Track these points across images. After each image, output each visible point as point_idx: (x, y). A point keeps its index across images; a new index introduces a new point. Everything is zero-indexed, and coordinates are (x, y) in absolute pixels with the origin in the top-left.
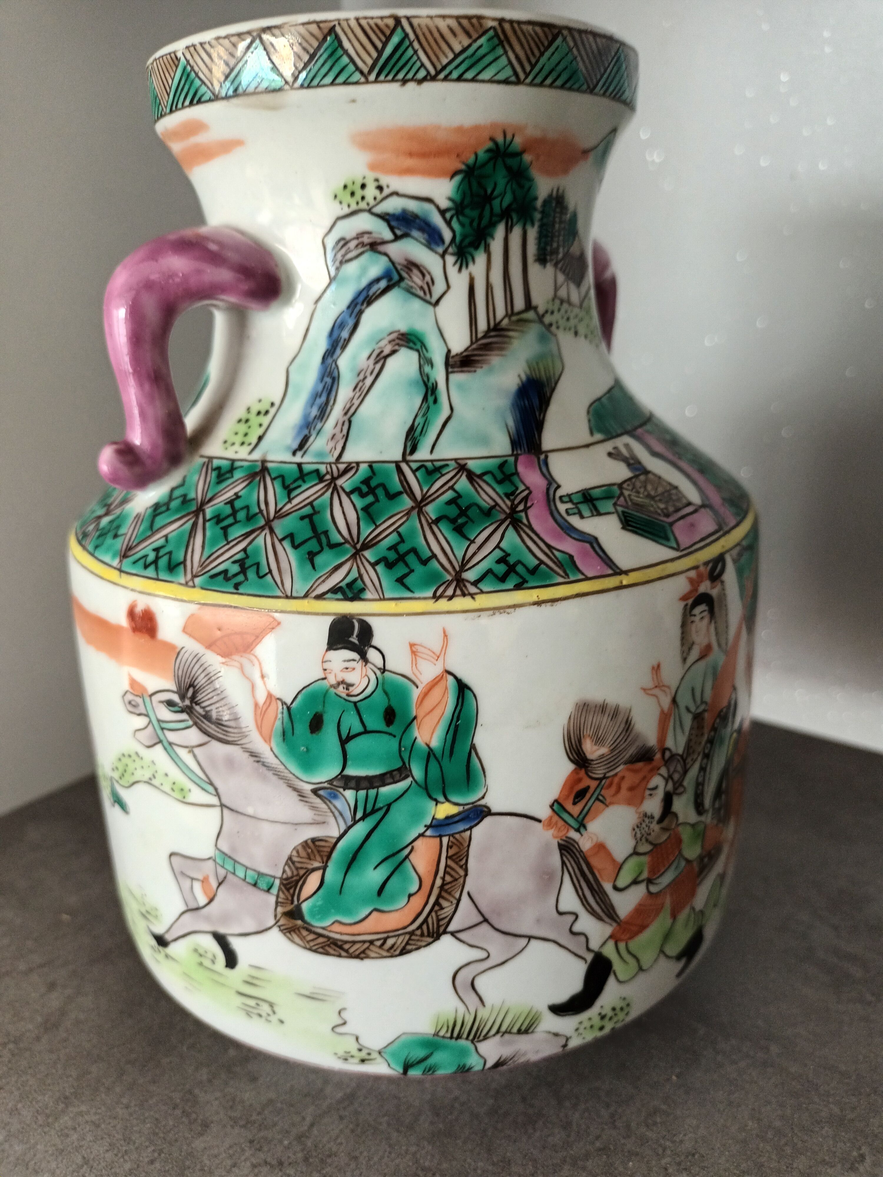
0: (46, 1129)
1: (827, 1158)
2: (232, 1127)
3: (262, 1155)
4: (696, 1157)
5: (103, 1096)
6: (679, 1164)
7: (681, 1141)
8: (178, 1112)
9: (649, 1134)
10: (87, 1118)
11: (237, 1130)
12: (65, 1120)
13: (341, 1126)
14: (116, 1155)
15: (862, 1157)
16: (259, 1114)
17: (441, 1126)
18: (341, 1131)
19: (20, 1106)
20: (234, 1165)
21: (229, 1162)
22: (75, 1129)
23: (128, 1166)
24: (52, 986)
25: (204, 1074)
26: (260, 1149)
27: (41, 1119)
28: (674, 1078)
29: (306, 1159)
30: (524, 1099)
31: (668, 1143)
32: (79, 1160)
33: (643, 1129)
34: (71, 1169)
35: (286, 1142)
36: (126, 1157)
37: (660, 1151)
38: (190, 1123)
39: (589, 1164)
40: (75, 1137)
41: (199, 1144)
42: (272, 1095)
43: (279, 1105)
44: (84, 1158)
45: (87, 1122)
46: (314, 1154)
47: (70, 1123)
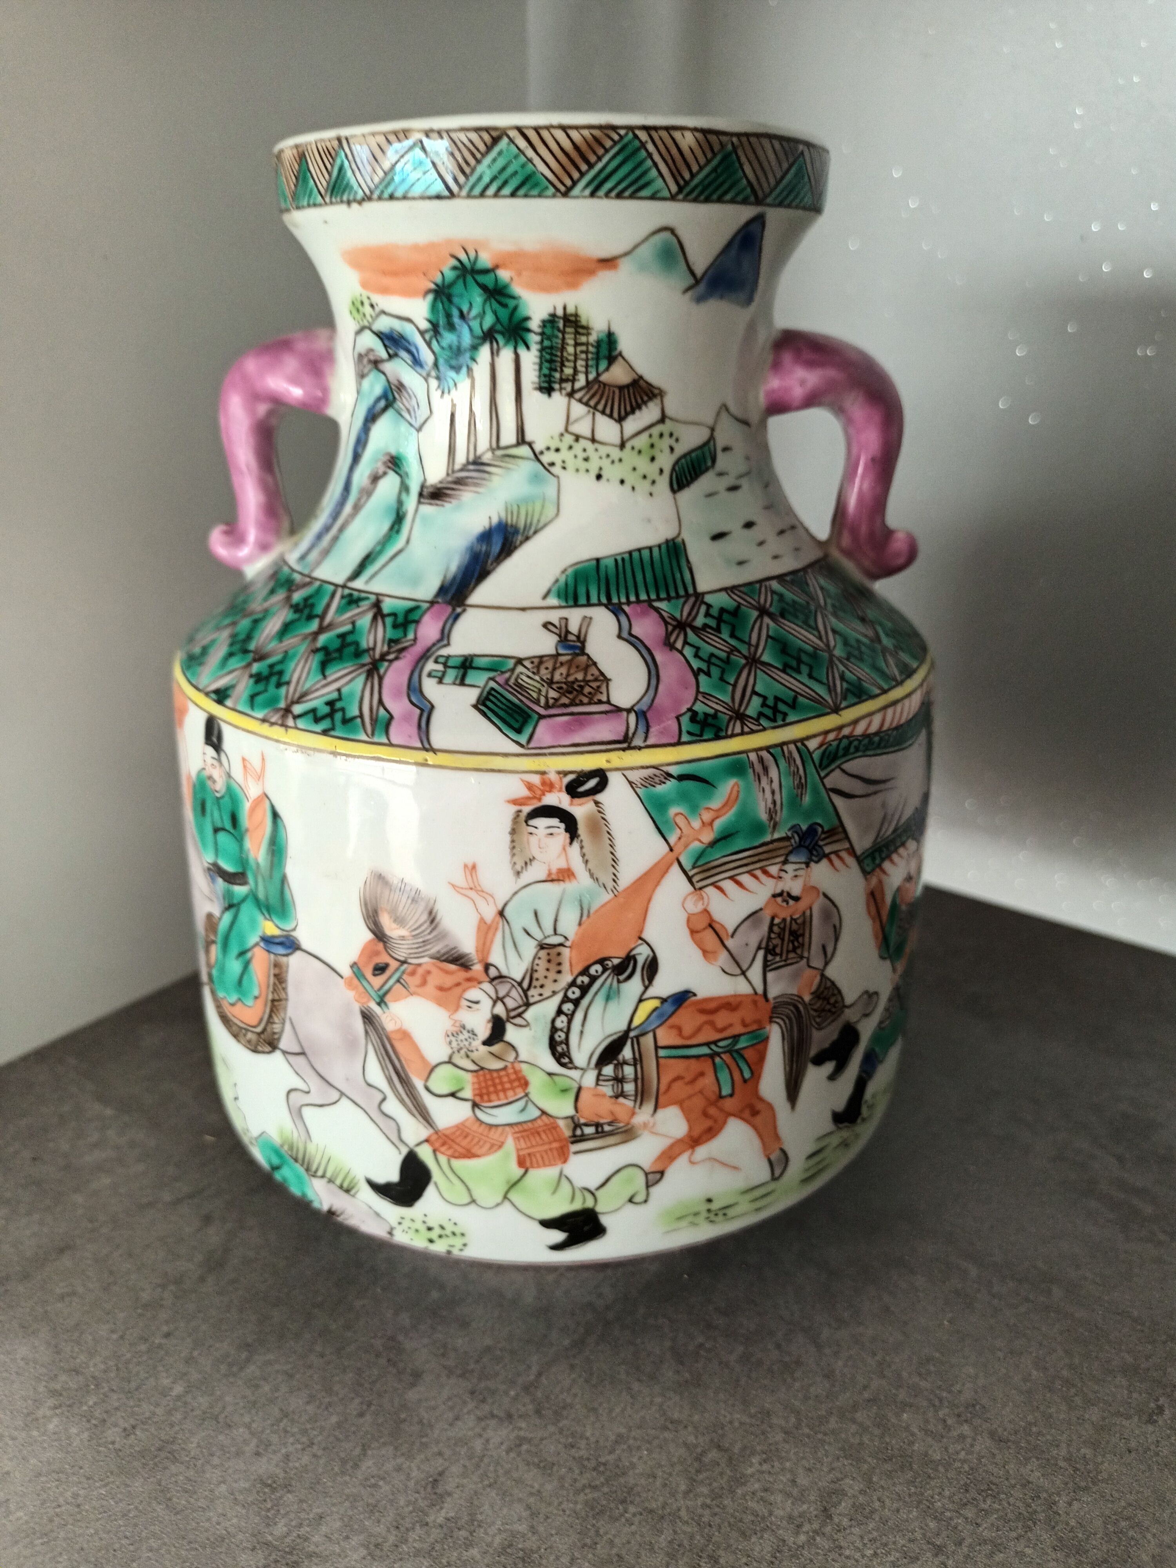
0: (231, 1380)
1: (1121, 1410)
2: (448, 1377)
3: (486, 1408)
4: (977, 1407)
5: (292, 1343)
6: (959, 1416)
7: (960, 1392)
8: (383, 1361)
9: (923, 1384)
11: (453, 1381)
12: (252, 1369)
13: (573, 1376)
14: (319, 1407)
15: (1161, 1410)
16: (477, 1362)
17: (687, 1375)
18: (574, 1380)
19: (195, 1353)
20: (457, 1418)
21: (450, 1415)
22: (265, 1379)
23: (334, 1419)
24: (207, 1220)
25: (405, 1319)
26: (484, 1401)
27: (223, 1368)
29: (538, 1412)
30: (778, 1346)
31: (945, 1394)
32: (276, 1412)
33: (916, 1379)
34: (269, 1422)
35: (512, 1393)
36: (331, 1410)
37: (937, 1403)
38: (399, 1373)
39: (860, 1416)
40: (267, 1388)
41: (412, 1395)
42: (488, 1341)
43: (498, 1353)
44: (281, 1410)
45: (278, 1371)
46: (547, 1405)
47: (258, 1373)
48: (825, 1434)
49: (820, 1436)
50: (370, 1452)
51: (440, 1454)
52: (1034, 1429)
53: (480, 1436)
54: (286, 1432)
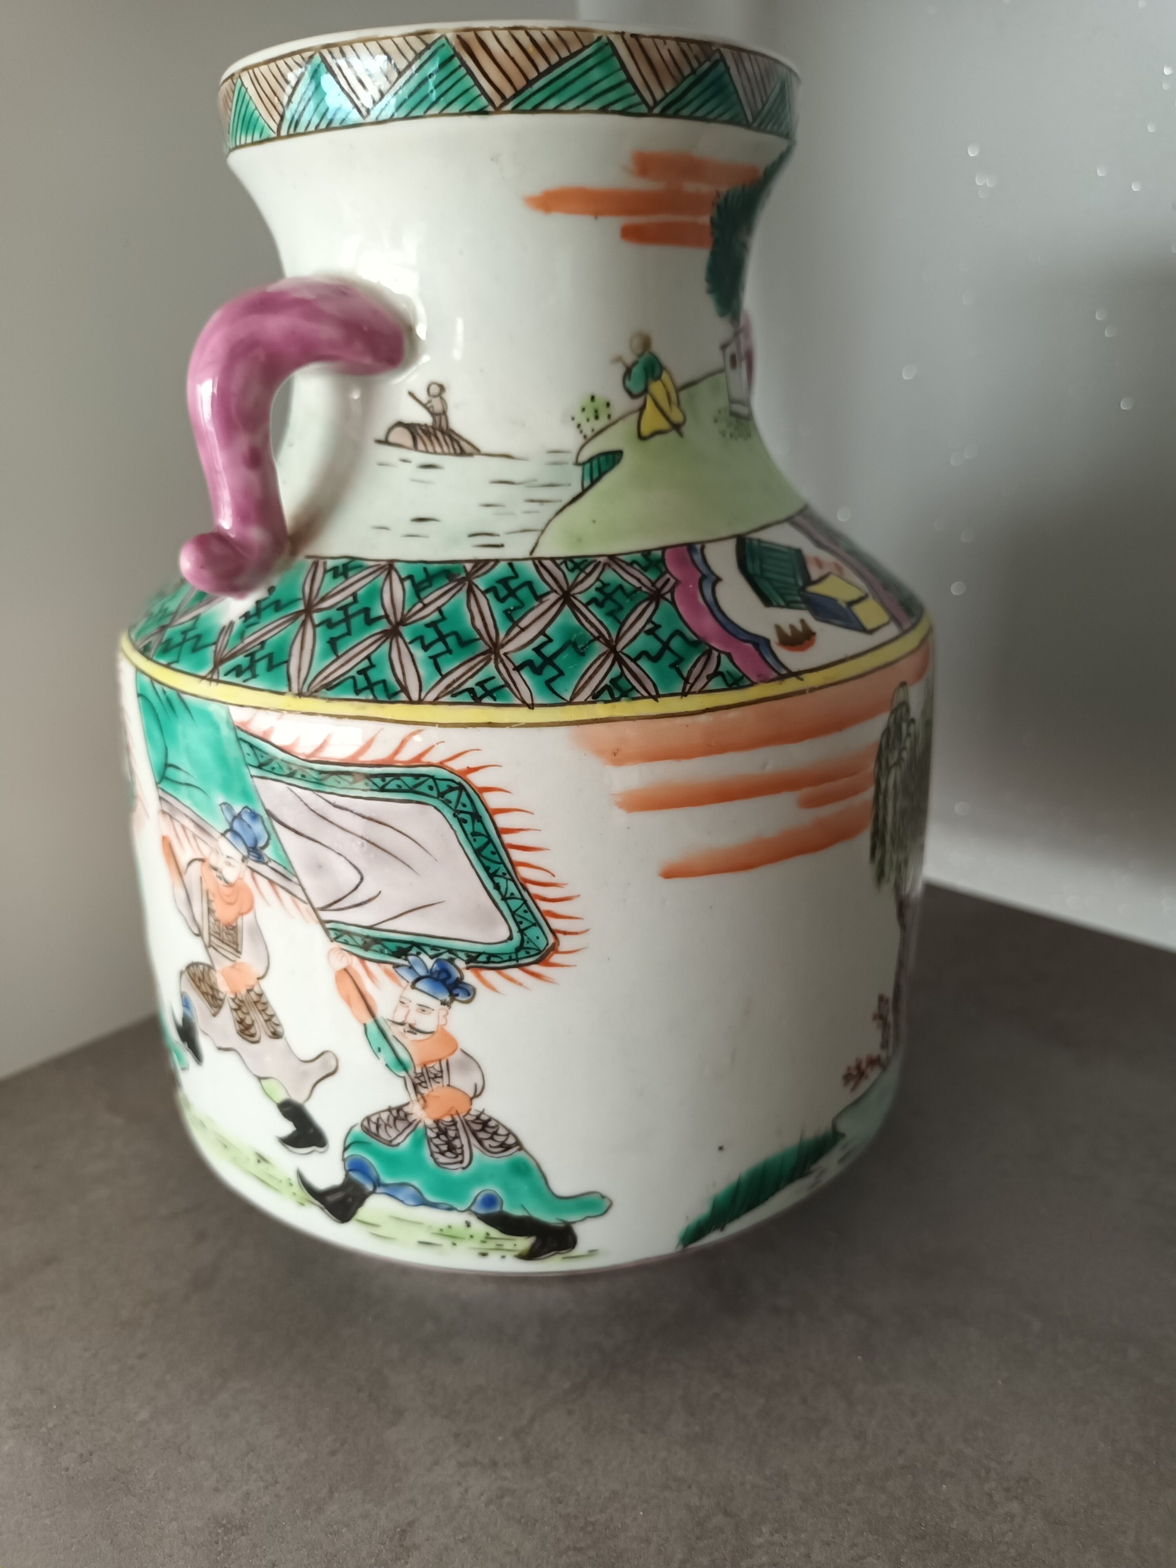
48: (849, 1504)
49: (843, 1505)
50: (336, 1495)
51: (413, 1502)
52: (1097, 1512)
53: (459, 1484)
54: (250, 1467)
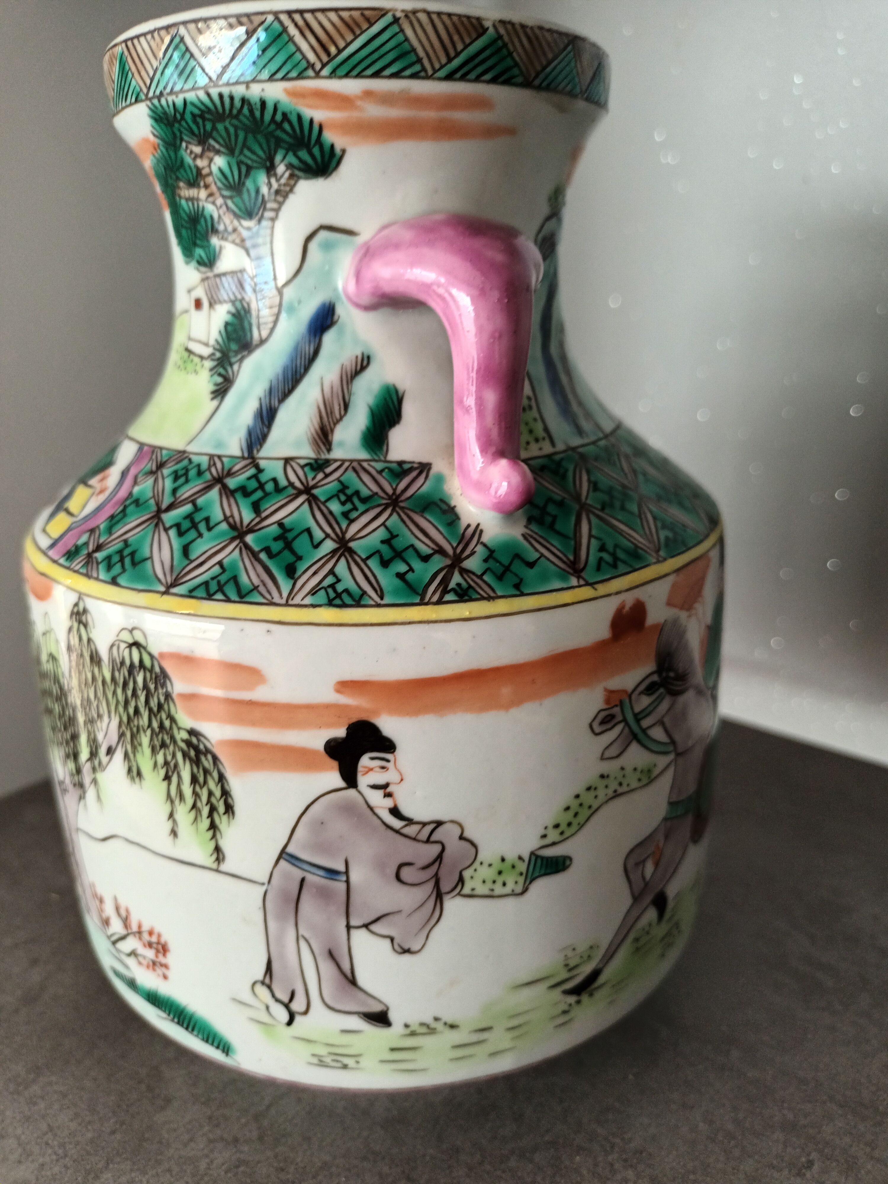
0: (15, 1097)
1: (775, 1162)
2: (194, 1103)
3: (218, 1132)
4: (644, 1154)
5: (73, 1068)
6: (625, 1160)
7: (631, 1139)
8: (143, 1087)
9: (600, 1130)
10: (55, 1087)
11: (196, 1107)
12: (35, 1089)
14: (80, 1124)
15: (810, 1164)
20: (191, 1140)
21: (186, 1137)
22: (42, 1098)
23: (89, 1135)
26: (217, 1126)
27: (12, 1087)
28: (631, 1077)
29: (261, 1138)
31: (617, 1140)
32: (44, 1127)
33: (594, 1125)
34: (35, 1135)
35: (243, 1120)
36: (90, 1127)
37: (608, 1147)
38: (154, 1097)
39: (537, 1157)
40: (42, 1105)
41: (159, 1118)
44: (49, 1125)
45: (55, 1092)
46: (269, 1133)
47: (39, 1092)
48: (504, 1172)
49: (499, 1173)
50: (111, 1166)
51: (169, 1170)
53: (207, 1156)
54: (47, 1144)
